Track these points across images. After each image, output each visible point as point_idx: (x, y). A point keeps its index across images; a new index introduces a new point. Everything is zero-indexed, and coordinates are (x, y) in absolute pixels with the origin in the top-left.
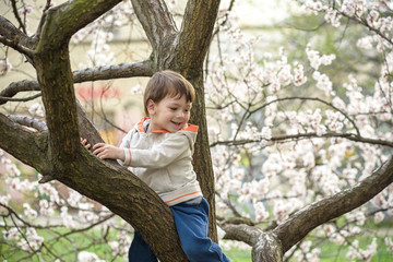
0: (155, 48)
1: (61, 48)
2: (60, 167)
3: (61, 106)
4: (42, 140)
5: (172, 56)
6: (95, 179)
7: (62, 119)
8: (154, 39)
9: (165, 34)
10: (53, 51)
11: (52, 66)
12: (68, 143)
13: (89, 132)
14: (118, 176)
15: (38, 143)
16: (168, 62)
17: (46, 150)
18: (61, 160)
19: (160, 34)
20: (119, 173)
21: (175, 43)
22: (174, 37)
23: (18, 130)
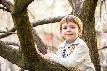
0: (73, 9)
1: (23, 11)
2: (28, 64)
3: (26, 37)
4: (19, 52)
5: (81, 12)
6: (45, 69)
7: (26, 43)
8: (73, 5)
9: (77, 2)
10: (20, 12)
11: (20, 19)
12: (30, 53)
13: (42, 48)
14: (55, 67)
15: (18, 54)
16: (79, 15)
17: (21, 57)
18: (28, 61)
19: (75, 2)
20: (56, 66)
21: (81, 6)
22: (81, 3)
23: (9, 48)
